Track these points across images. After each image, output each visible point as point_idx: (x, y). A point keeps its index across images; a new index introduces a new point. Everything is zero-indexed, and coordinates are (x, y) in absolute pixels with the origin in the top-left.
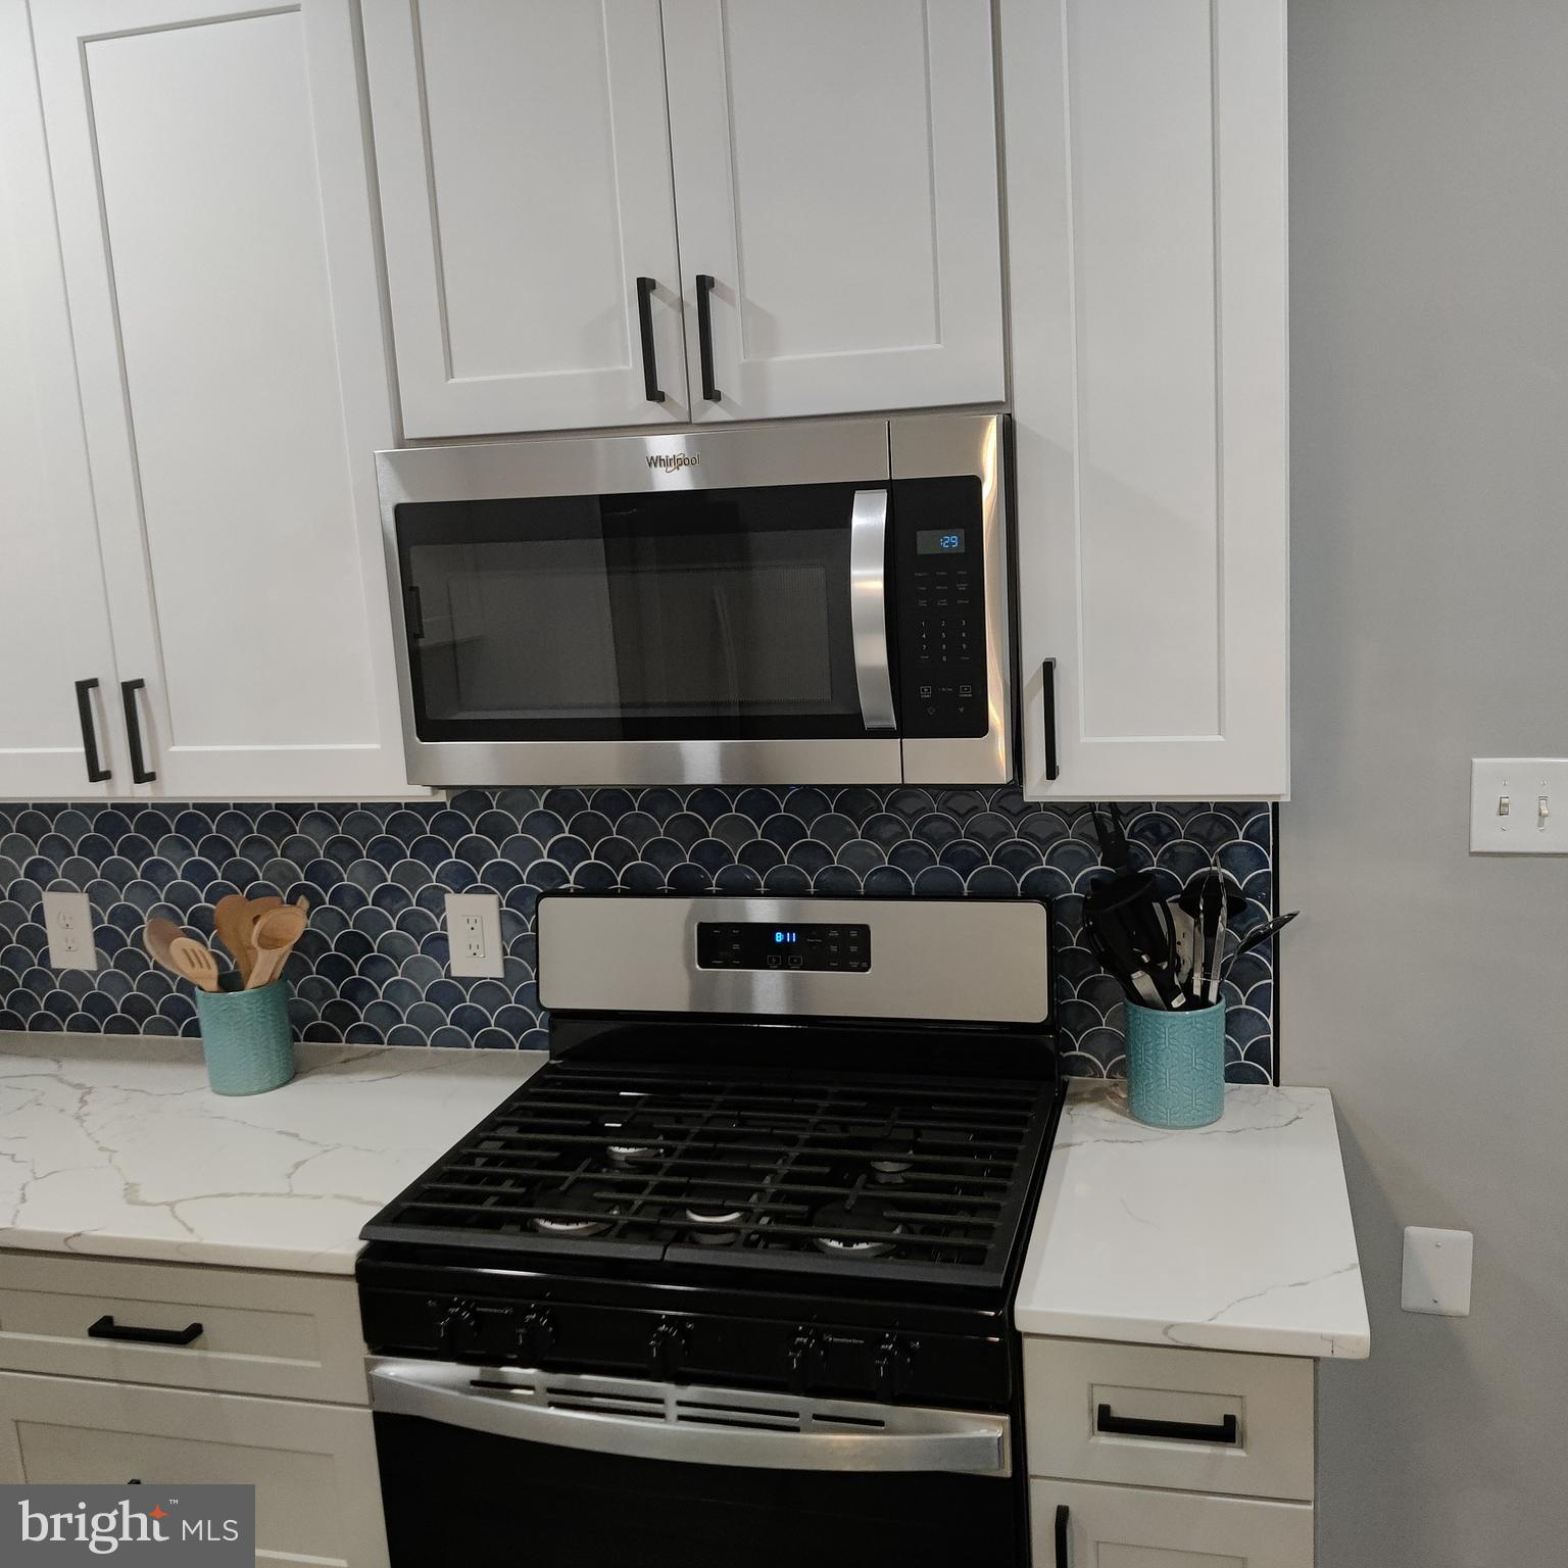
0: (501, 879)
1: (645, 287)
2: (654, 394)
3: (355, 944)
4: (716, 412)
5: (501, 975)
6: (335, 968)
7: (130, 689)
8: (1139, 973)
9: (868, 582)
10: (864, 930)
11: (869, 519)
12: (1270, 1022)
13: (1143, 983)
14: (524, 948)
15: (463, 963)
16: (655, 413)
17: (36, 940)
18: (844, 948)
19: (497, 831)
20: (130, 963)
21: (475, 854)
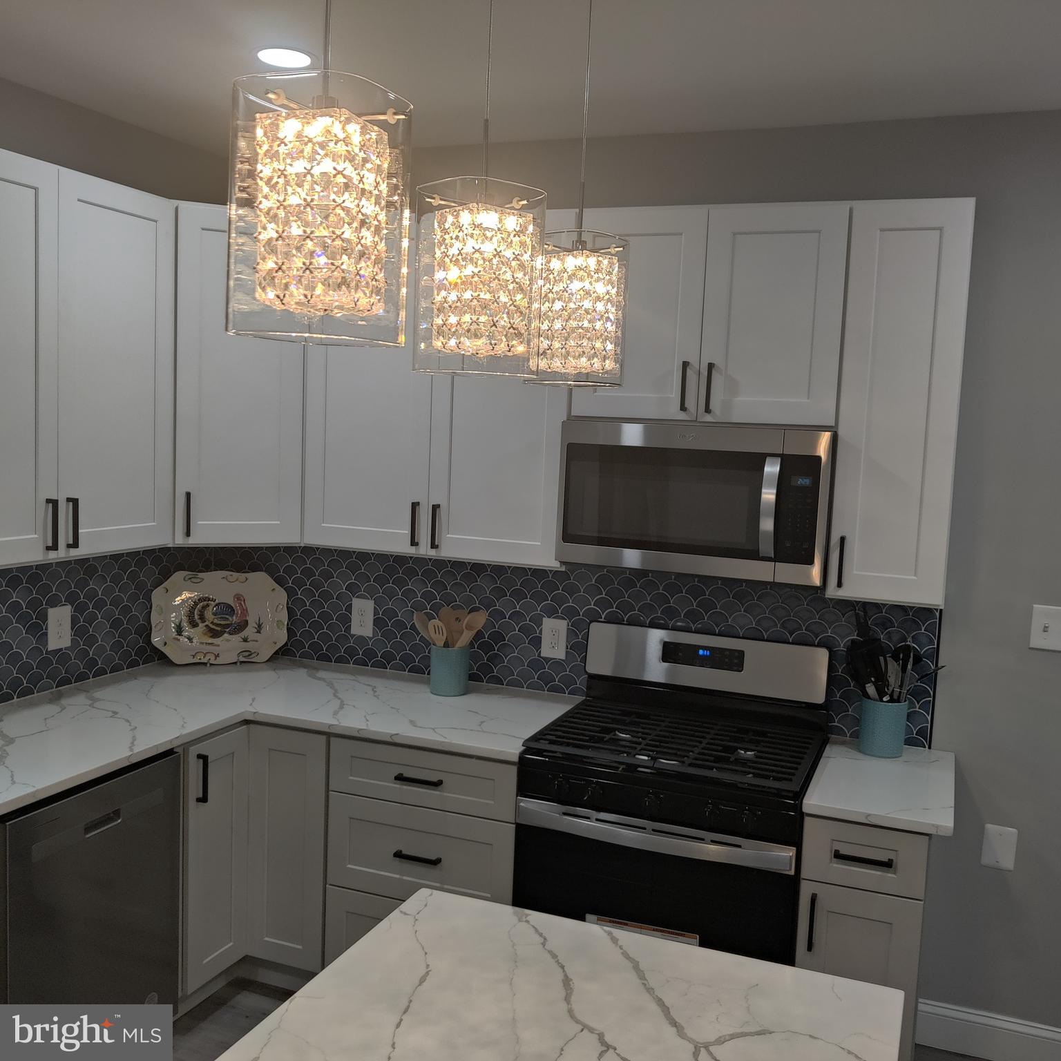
0: (569, 614)
1: (685, 365)
2: (683, 408)
3: (498, 637)
4: (708, 418)
5: (564, 658)
6: (486, 647)
7: (435, 508)
8: (869, 685)
9: (769, 495)
10: (741, 653)
11: (772, 469)
12: (929, 718)
13: (871, 689)
14: (574, 647)
15: (546, 652)
16: (684, 416)
17: (346, 620)
18: (734, 661)
19: (572, 590)
20: (388, 635)
21: (560, 600)
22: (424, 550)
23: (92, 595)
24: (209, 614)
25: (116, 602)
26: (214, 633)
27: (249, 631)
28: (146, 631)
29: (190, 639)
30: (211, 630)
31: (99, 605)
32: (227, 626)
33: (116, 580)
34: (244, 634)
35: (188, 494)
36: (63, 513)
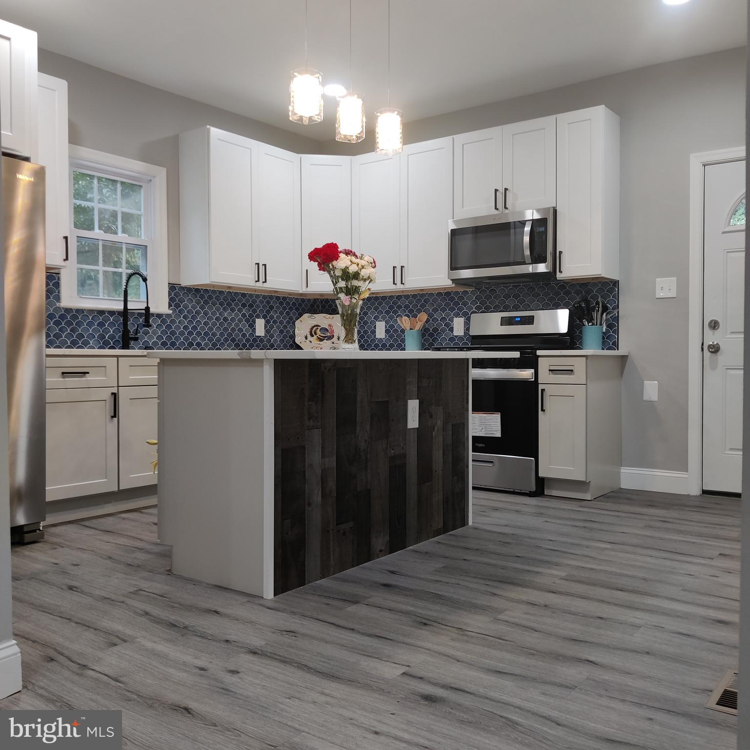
0: (465, 314)
1: (496, 191)
2: (496, 208)
3: (435, 330)
4: (507, 211)
5: (463, 335)
6: (431, 335)
7: (402, 267)
8: (585, 320)
9: (526, 239)
10: (533, 317)
11: (528, 227)
12: (617, 337)
13: (586, 322)
14: (467, 329)
15: (456, 333)
16: (496, 212)
17: (374, 332)
18: (529, 320)
19: (465, 304)
20: (391, 336)
21: (460, 309)
22: (399, 287)
23: (272, 317)
24: (318, 332)
25: (281, 323)
26: (321, 340)
27: (335, 339)
28: (293, 337)
29: (311, 342)
30: (319, 338)
31: (275, 322)
32: (326, 337)
33: (281, 313)
34: (332, 340)
35: (307, 270)
36: (261, 270)
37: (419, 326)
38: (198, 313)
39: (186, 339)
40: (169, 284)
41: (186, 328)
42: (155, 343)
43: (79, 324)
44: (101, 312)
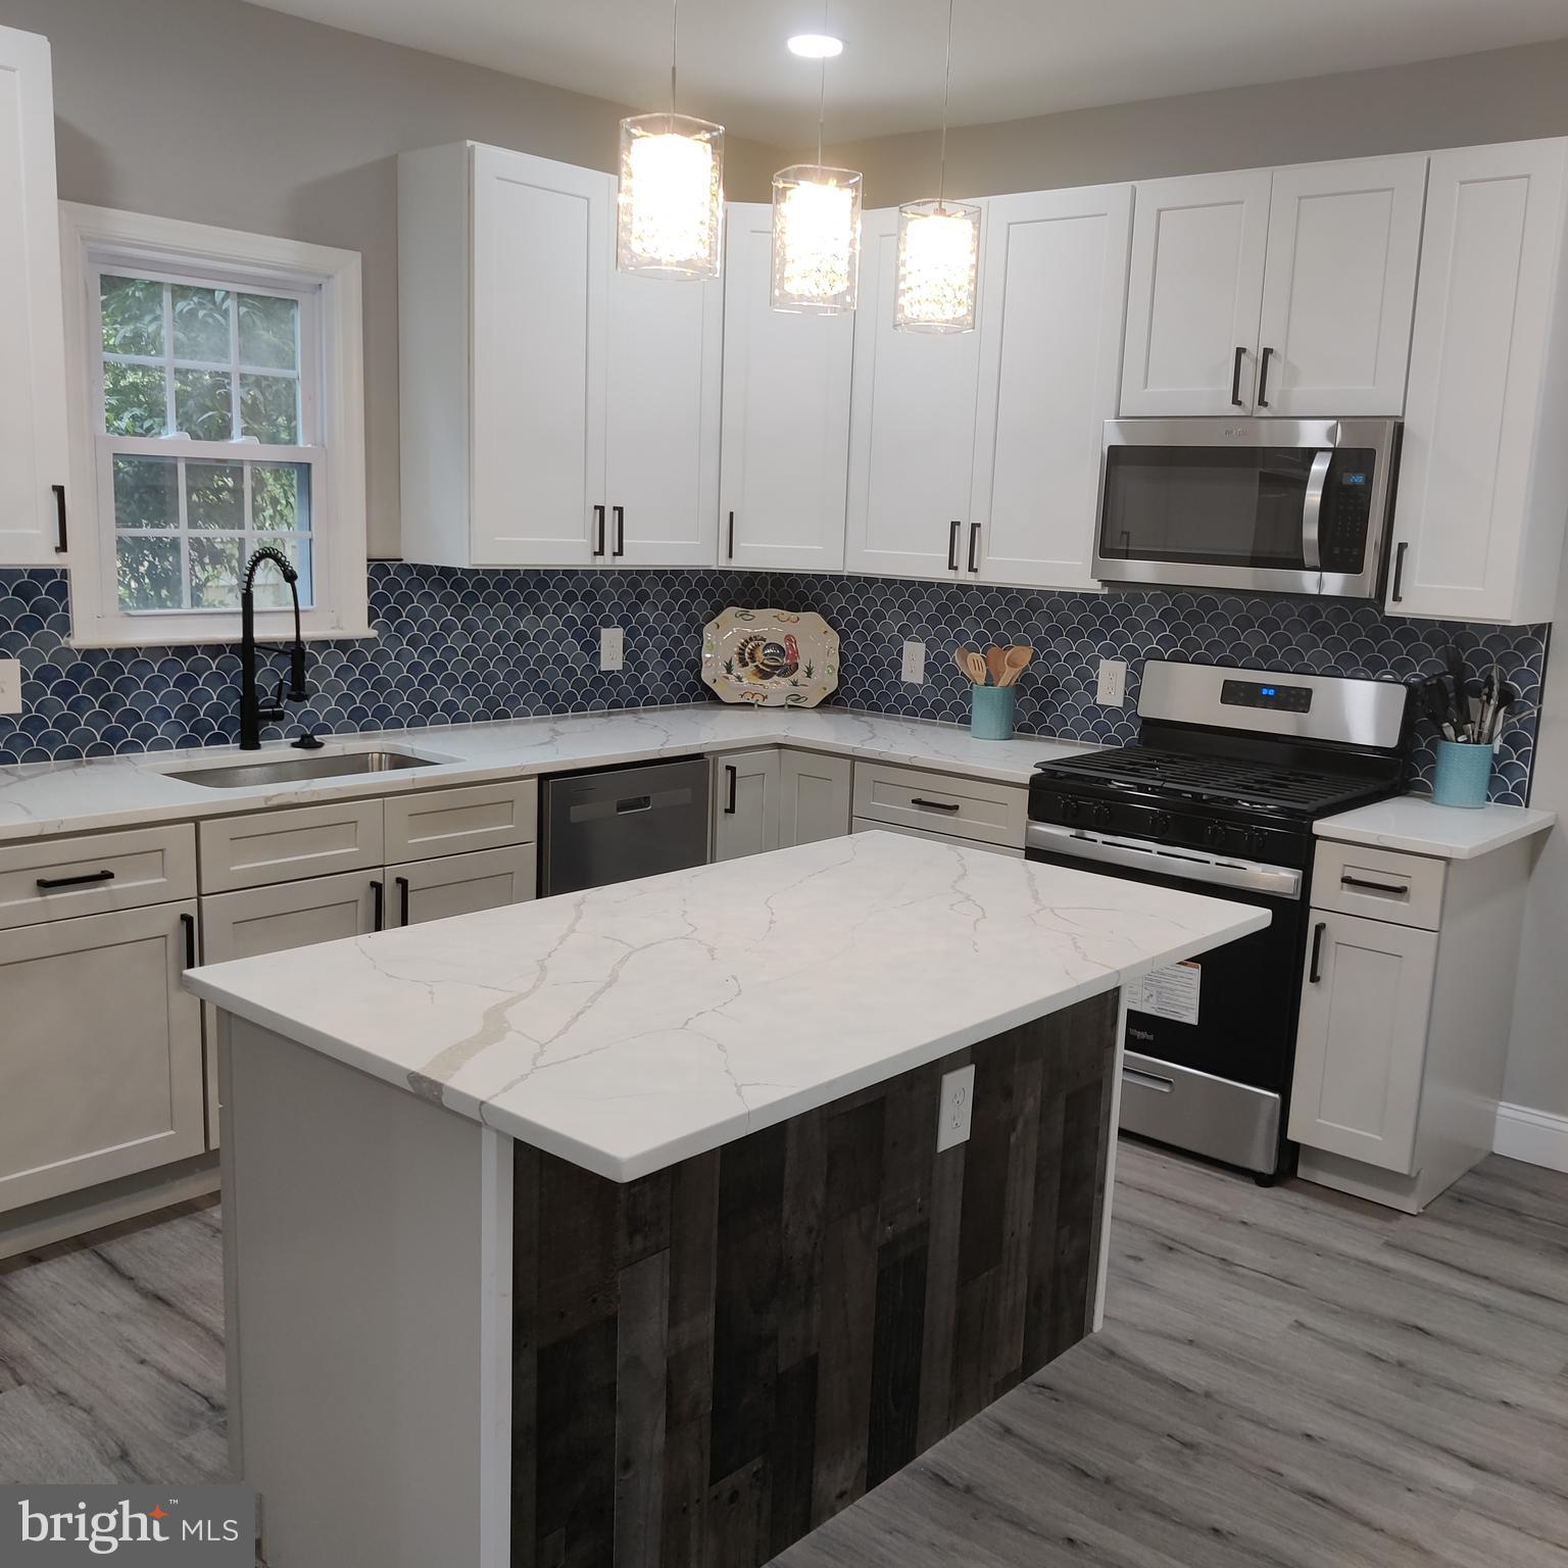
0: (1130, 654)
1: (1240, 351)
2: (1236, 401)
3: (1051, 682)
4: (1264, 412)
5: (1121, 706)
6: (1039, 694)
7: (975, 526)
8: (1447, 724)
9: (1313, 496)
10: (1309, 692)
11: (1320, 467)
12: (1528, 771)
13: (1449, 731)
14: (1133, 693)
15: (1102, 698)
16: (1236, 411)
17: (897, 665)
18: (1298, 700)
19: (1132, 627)
20: (939, 682)
21: (1119, 639)
22: (963, 576)
23: (643, 621)
24: (759, 655)
25: (667, 632)
26: (764, 674)
27: (800, 675)
28: (696, 666)
29: (739, 679)
30: (761, 670)
31: (651, 632)
32: (777, 667)
33: (668, 609)
35: (732, 514)
36: (609, 521)
37: (1008, 676)
38: (448, 627)
39: (416, 696)
40: (369, 560)
41: (415, 668)
42: (334, 716)
43: (125, 687)
44: (185, 651)
